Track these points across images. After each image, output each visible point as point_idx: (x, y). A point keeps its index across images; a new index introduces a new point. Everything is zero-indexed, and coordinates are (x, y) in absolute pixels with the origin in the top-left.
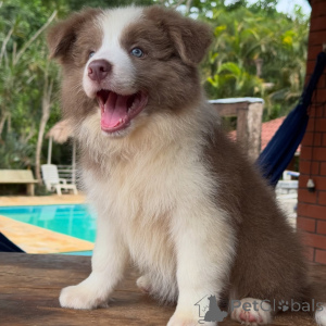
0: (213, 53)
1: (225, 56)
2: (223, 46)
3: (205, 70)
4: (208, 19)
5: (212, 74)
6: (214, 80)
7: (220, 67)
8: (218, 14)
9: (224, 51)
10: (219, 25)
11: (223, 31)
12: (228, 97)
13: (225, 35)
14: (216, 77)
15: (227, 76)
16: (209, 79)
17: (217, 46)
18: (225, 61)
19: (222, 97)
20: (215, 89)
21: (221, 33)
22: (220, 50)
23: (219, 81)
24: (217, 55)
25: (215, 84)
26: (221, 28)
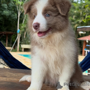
0: (85, 13)
1: (88, 14)
2: (88, 11)
3: (82, 18)
4: (83, 3)
5: (84, 19)
6: (84, 20)
7: (86, 17)
8: (86, 2)
9: (88, 12)
10: (86, 5)
11: (88, 7)
12: (88, 25)
13: (88, 8)
14: (85, 20)
15: (88, 19)
16: (83, 20)
17: (86, 11)
18: (88, 15)
19: (87, 26)
20: (85, 23)
21: (87, 7)
22: (87, 12)
23: (86, 21)
24: (86, 13)
25: (85, 22)
26: (87, 6)
